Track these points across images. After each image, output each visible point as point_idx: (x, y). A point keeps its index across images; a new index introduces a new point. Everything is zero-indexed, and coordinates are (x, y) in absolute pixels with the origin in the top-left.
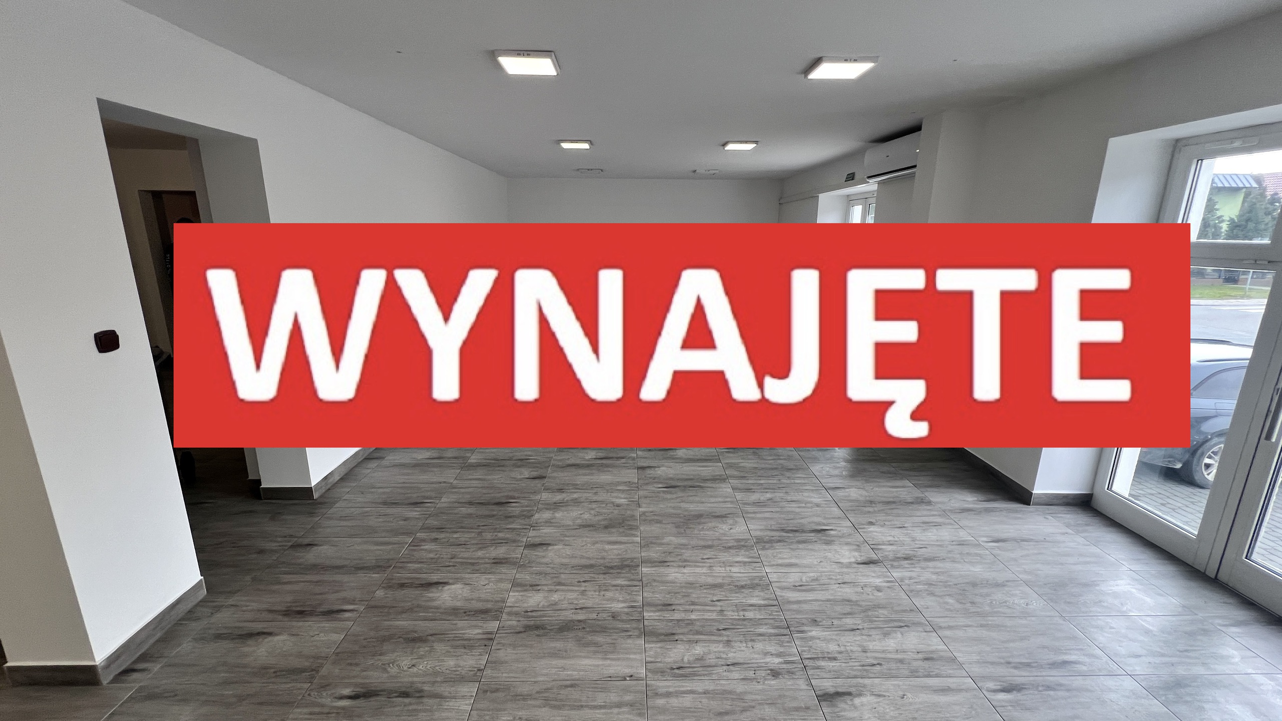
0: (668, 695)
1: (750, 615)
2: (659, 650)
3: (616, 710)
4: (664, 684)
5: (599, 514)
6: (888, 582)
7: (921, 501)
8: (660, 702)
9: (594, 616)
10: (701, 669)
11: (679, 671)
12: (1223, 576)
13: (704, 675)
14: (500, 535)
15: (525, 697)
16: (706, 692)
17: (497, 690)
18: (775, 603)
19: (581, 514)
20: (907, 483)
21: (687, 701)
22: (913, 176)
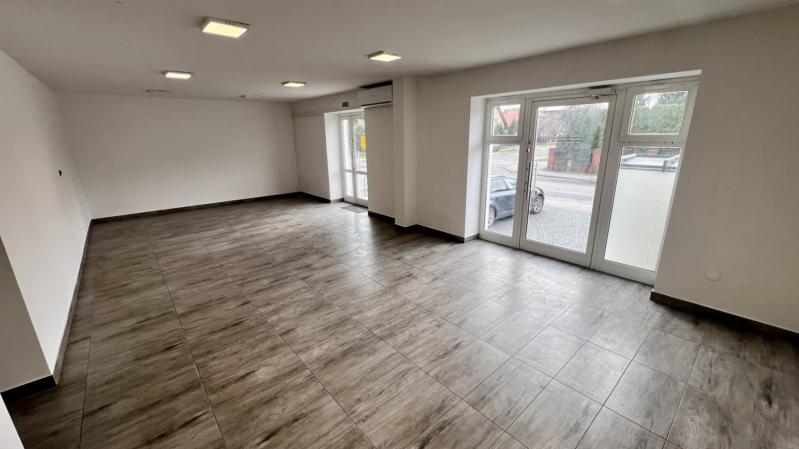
0: (411, 352)
1: (413, 313)
2: (393, 341)
3: (399, 367)
4: (407, 350)
5: (305, 306)
6: (446, 283)
7: (432, 253)
8: (411, 355)
9: (353, 344)
10: (414, 338)
11: (407, 343)
12: (521, 247)
13: (417, 339)
14: (258, 337)
15: (358, 385)
16: (423, 344)
17: (341, 391)
18: (418, 306)
19: (295, 310)
20: (422, 248)
21: (420, 350)
22: (392, 105)
